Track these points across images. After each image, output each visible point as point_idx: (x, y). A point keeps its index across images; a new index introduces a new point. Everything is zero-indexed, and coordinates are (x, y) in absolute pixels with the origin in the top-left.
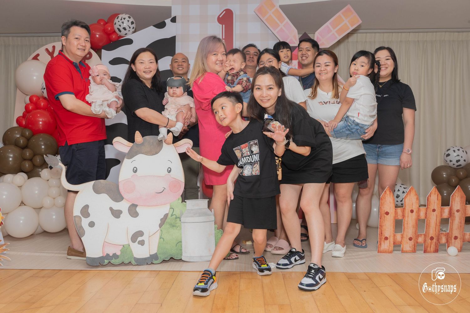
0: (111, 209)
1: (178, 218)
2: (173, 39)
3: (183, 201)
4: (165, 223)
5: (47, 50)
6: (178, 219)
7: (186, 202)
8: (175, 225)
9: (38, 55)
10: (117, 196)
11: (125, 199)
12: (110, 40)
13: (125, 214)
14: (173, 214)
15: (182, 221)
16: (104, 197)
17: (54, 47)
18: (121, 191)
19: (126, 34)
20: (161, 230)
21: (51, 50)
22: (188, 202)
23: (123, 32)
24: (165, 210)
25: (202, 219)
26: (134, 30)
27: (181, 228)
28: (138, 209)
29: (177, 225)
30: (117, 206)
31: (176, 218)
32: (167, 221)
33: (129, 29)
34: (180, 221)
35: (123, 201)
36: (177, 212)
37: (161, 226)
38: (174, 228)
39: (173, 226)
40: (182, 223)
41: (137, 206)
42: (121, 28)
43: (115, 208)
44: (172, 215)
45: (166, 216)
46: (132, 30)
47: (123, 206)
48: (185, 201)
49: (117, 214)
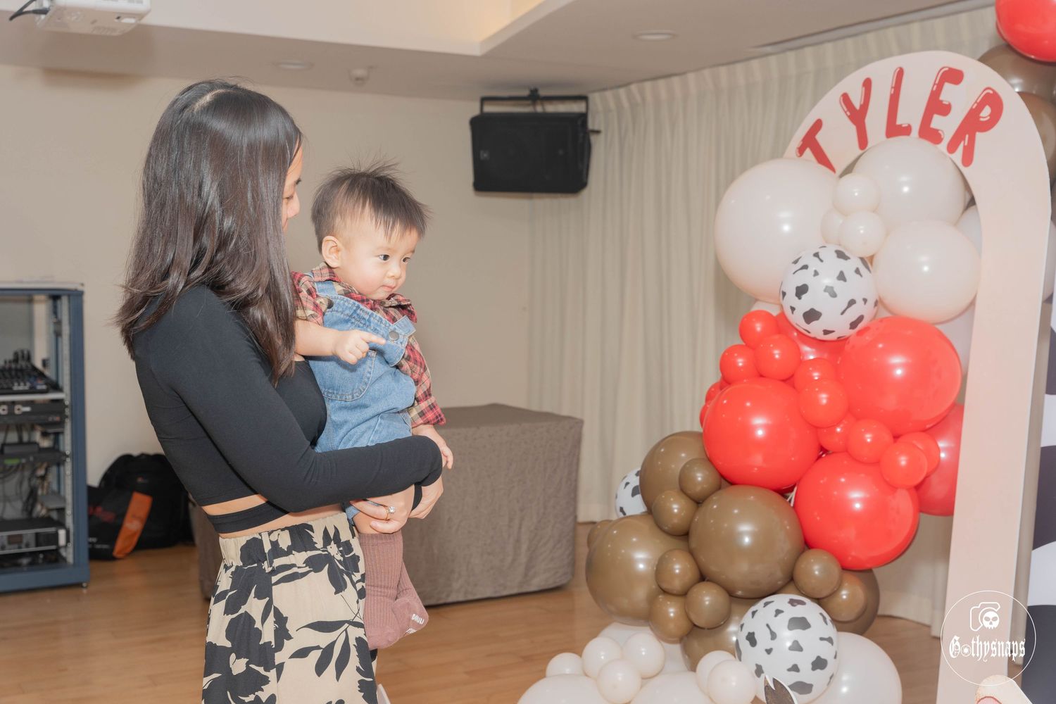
5: (846, 98)
9: (818, 125)
17: (867, 84)
21: (857, 102)
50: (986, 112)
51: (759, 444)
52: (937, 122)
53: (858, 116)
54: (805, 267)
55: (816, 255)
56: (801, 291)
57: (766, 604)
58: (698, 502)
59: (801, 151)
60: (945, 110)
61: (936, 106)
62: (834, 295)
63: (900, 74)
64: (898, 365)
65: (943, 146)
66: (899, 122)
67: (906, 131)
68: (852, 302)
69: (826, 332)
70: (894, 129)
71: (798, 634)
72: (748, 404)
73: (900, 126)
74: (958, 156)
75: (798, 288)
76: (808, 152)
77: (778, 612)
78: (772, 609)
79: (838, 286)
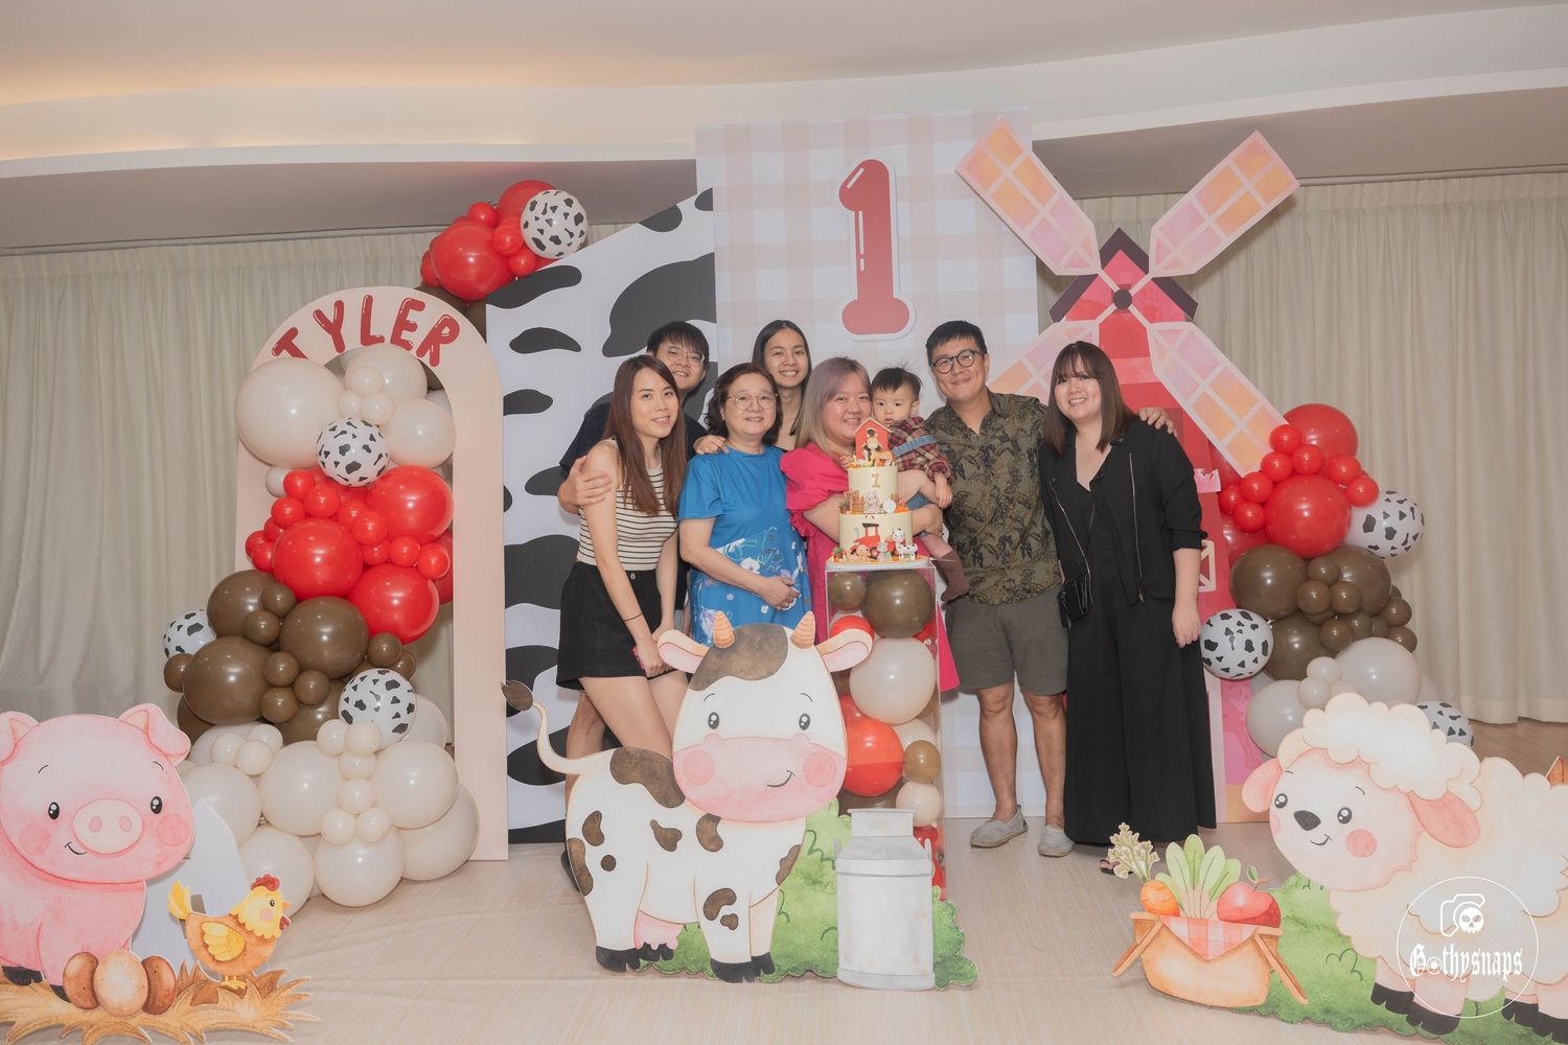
0: (654, 825)
1: (829, 859)
2: (706, 264)
3: (842, 811)
4: (793, 871)
5: (319, 315)
6: (828, 864)
7: (850, 815)
8: (820, 879)
9: (293, 332)
10: (670, 794)
11: (689, 800)
12: (510, 275)
13: (689, 842)
14: (815, 848)
15: (838, 870)
16: (638, 793)
17: (339, 305)
18: (677, 777)
19: (561, 254)
20: (782, 891)
21: (331, 316)
22: (858, 815)
23: (551, 250)
24: (794, 834)
25: (893, 866)
26: (582, 239)
27: (835, 890)
28: (722, 830)
29: (825, 879)
30: (669, 818)
31: (822, 860)
32: (796, 865)
33: (569, 240)
34: (834, 868)
35: (683, 805)
36: (825, 844)
37: (780, 878)
38: (818, 887)
39: (815, 883)
40: (839, 877)
41: (715, 820)
42: (545, 239)
43: (664, 824)
44: (811, 851)
45: (795, 851)
46: (576, 241)
47: (683, 819)
48: (849, 811)
49: (668, 839)
50: (446, 331)
51: (318, 565)
52: (406, 335)
53: (333, 328)
54: (344, 432)
55: (349, 424)
56: (343, 450)
57: (362, 679)
58: (282, 617)
59: (277, 351)
60: (413, 327)
61: (403, 324)
62: (369, 451)
63: (369, 301)
64: (411, 501)
65: (413, 352)
66: (373, 333)
67: (381, 340)
68: (380, 456)
69: (362, 479)
70: (368, 339)
71: (394, 692)
72: (312, 538)
73: (374, 336)
74: (426, 359)
75: (340, 448)
76: (285, 353)
77: (375, 681)
78: (369, 680)
79: (371, 445)
